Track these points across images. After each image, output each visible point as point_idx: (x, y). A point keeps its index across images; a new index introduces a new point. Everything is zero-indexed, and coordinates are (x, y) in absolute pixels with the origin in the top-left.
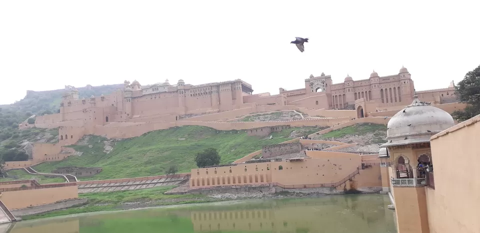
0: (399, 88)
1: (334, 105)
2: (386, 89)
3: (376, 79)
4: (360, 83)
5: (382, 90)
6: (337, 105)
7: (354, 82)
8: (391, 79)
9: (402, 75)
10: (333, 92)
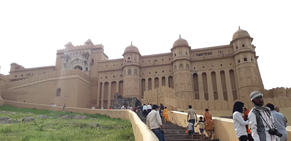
0: (231, 71)
1: (100, 102)
2: (204, 74)
3: (184, 50)
4: (152, 60)
5: (195, 75)
6: (106, 102)
7: (141, 58)
8: (215, 54)
9: (239, 44)
10: (101, 75)
